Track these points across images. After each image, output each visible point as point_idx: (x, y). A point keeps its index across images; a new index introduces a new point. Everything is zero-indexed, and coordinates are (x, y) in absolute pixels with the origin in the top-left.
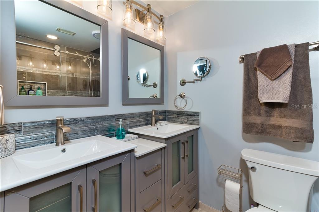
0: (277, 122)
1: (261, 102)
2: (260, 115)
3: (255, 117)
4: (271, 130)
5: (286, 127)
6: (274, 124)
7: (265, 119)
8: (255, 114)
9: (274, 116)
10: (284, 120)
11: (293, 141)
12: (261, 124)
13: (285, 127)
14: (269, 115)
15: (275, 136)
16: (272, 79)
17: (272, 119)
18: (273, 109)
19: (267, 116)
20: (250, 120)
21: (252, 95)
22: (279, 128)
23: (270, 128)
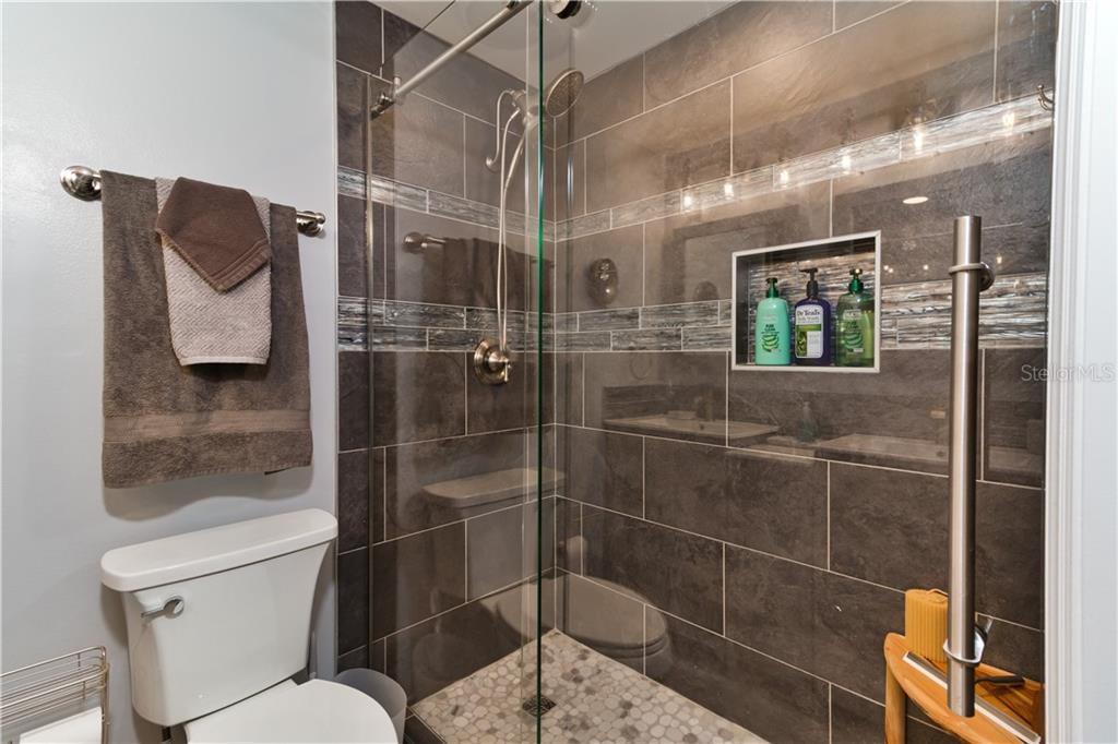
0: (230, 425)
1: (185, 362)
2: (177, 408)
3: (162, 417)
4: (212, 453)
5: (257, 434)
6: (221, 434)
7: (193, 419)
8: (159, 408)
9: (220, 407)
10: (250, 414)
11: (266, 473)
12: (182, 439)
13: (253, 435)
14: (205, 404)
15: (225, 470)
16: (221, 287)
17: (216, 416)
18: (216, 385)
19: (200, 411)
20: (141, 430)
21: (143, 338)
22: (237, 443)
23: (210, 449)
